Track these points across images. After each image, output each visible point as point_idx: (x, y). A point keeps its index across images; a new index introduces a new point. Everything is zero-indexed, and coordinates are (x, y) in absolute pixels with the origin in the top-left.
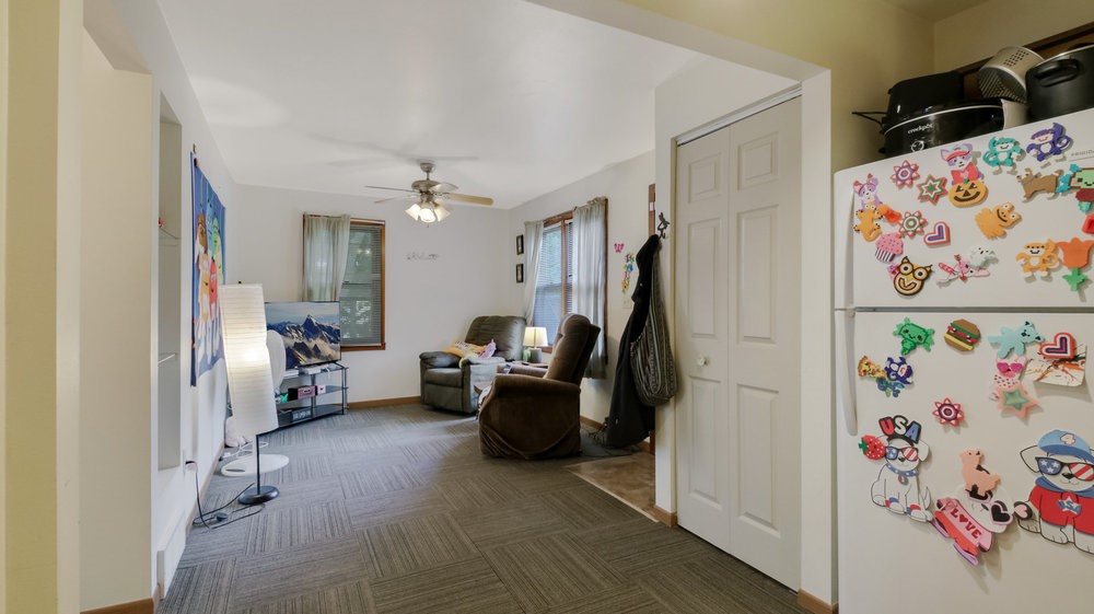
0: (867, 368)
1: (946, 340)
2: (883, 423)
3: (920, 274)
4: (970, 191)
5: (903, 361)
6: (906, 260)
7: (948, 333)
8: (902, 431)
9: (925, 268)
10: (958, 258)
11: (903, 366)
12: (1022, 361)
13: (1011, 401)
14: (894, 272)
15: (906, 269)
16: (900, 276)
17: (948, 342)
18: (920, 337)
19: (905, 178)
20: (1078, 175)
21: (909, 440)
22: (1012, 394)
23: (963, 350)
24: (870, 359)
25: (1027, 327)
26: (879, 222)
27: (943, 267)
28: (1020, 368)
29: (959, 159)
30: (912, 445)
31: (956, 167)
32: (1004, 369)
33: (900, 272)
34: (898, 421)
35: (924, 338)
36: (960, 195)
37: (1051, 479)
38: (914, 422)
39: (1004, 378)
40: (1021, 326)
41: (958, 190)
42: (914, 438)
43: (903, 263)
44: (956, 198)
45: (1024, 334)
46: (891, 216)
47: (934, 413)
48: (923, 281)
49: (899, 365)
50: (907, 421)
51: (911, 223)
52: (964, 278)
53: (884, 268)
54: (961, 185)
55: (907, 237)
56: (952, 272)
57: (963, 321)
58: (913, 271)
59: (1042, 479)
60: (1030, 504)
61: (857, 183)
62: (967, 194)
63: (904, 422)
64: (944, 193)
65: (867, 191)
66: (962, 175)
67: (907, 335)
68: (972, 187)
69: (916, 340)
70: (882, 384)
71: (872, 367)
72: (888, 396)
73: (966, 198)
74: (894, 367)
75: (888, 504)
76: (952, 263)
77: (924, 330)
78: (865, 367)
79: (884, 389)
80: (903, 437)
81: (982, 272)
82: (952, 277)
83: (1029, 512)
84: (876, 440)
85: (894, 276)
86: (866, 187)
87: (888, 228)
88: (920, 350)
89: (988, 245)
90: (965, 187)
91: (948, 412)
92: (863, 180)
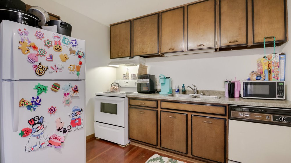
0: (23, 103)
1: (51, 89)
2: (30, 121)
3: (45, 69)
4: (59, 48)
5: (38, 97)
6: (40, 64)
7: (52, 87)
8: (38, 121)
9: (46, 67)
10: (55, 66)
11: (38, 99)
12: (69, 92)
13: (67, 102)
14: (35, 67)
15: (40, 67)
16: (38, 69)
17: (52, 90)
18: (44, 89)
19: (40, 36)
20: (79, 52)
21: (40, 123)
22: (67, 100)
23: (55, 91)
24: (25, 99)
25: (70, 84)
26: (29, 48)
27: (52, 67)
28: (68, 94)
29: (57, 38)
30: (41, 124)
31: (56, 40)
32: (65, 94)
33: (38, 68)
34: (35, 119)
35: (45, 89)
36: (56, 48)
37: (74, 117)
38: (41, 117)
39: (65, 97)
40: (69, 84)
41: (56, 46)
42: (42, 122)
43: (39, 65)
44: (55, 49)
45: (69, 86)
46: (34, 47)
47: (48, 112)
48: (45, 71)
49: (37, 99)
50: (39, 117)
51: (42, 52)
52: (56, 71)
53: (31, 65)
54: (57, 45)
55: (39, 56)
56: (54, 69)
57: (56, 83)
58: (43, 68)
59: (73, 118)
60: (70, 125)
61: (20, 30)
62: (58, 48)
63: (38, 118)
64: (52, 46)
65: (24, 35)
66: (57, 43)
67: (39, 89)
68: (59, 47)
69: (43, 90)
70: (29, 107)
71: (26, 102)
72: (31, 111)
73: (58, 49)
74: (35, 100)
75: (33, 149)
76: (54, 67)
77: (45, 87)
78: (22, 103)
79: (30, 109)
80: (38, 123)
81: (61, 70)
82: (54, 71)
83: (71, 127)
84: (27, 129)
85: (35, 69)
86: (23, 33)
87: (32, 51)
88: (43, 93)
89: (62, 63)
90: (58, 46)
91: (52, 110)
92: (23, 30)
